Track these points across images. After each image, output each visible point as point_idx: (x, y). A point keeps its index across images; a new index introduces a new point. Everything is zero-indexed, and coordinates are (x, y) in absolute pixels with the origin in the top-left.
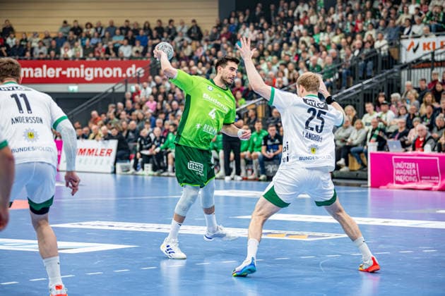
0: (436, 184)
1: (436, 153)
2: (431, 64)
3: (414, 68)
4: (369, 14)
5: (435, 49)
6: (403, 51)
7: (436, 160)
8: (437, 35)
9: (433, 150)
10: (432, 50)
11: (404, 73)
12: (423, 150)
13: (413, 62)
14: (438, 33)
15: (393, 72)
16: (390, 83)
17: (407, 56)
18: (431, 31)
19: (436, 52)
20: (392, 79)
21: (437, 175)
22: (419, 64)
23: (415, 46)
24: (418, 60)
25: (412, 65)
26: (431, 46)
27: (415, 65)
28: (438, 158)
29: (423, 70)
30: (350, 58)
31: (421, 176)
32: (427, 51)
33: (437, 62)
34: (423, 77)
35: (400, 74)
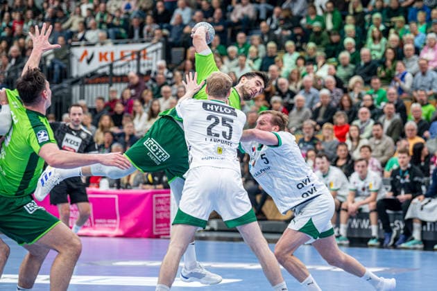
0: (113, 228)
1: (114, 190)
2: (108, 79)
3: (88, 83)
4: (29, 13)
5: (113, 61)
6: (74, 62)
7: (114, 199)
8: (116, 44)
9: (111, 186)
10: (109, 61)
11: (76, 90)
12: (98, 186)
13: (86, 76)
14: (116, 41)
15: (62, 88)
16: (58, 101)
17: (80, 69)
18: (108, 37)
19: (115, 64)
20: (61, 97)
21: (115, 218)
22: (94, 78)
23: (89, 56)
24: (93, 74)
25: (86, 80)
26: (109, 57)
27: (90, 80)
28: (116, 197)
29: (99, 86)
30: (7, 69)
31: (94, 219)
32: (104, 63)
33: (117, 77)
34: (99, 95)
35: (71, 90)
